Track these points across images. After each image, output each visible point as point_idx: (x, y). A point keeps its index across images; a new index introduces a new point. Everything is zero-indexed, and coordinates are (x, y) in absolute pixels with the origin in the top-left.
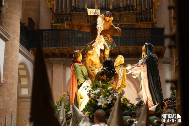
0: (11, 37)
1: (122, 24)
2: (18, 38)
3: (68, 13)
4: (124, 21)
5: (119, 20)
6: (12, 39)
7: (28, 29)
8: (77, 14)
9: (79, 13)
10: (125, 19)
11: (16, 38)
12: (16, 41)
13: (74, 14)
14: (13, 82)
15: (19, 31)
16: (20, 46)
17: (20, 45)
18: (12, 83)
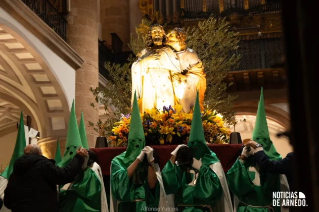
0: (85, 61)
1: (266, 32)
2: (96, 63)
3: (175, 22)
4: (268, 28)
5: (261, 27)
6: (87, 64)
7: (112, 51)
8: (190, 21)
9: (193, 20)
10: (272, 25)
11: (93, 64)
12: (93, 67)
13: (186, 22)
14: (92, 134)
15: (96, 52)
16: (99, 78)
17: (99, 75)
18: (91, 136)
